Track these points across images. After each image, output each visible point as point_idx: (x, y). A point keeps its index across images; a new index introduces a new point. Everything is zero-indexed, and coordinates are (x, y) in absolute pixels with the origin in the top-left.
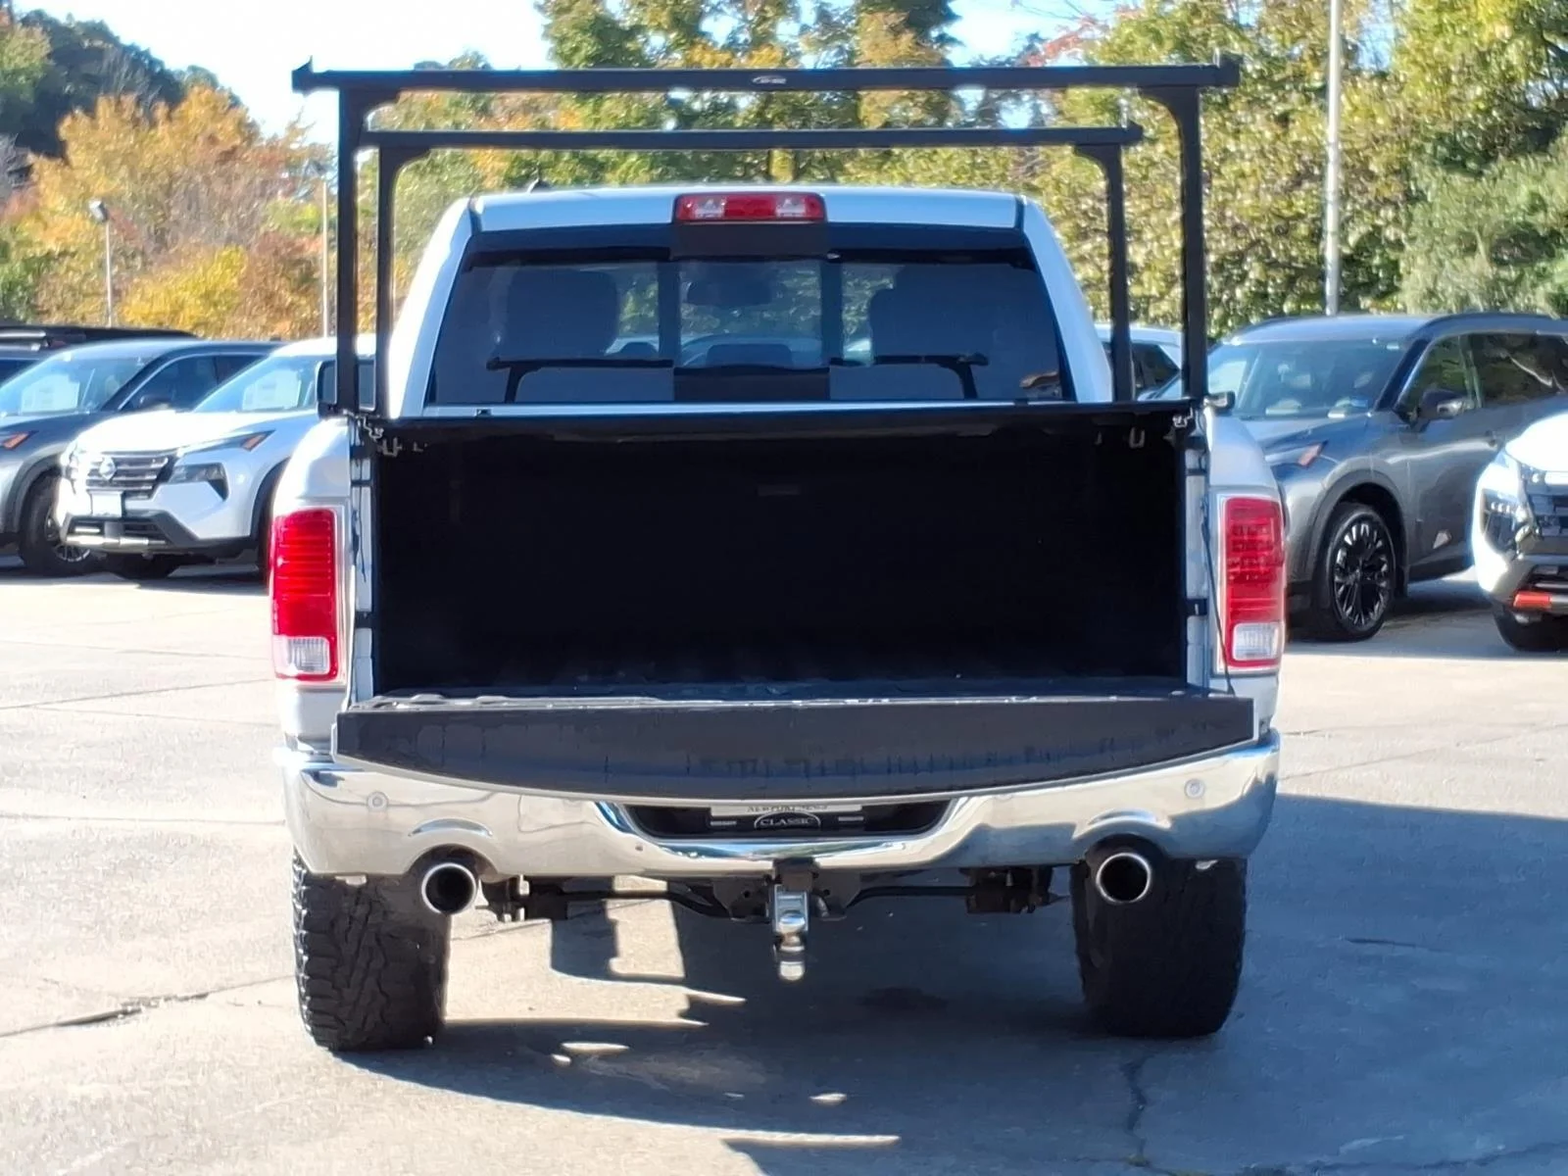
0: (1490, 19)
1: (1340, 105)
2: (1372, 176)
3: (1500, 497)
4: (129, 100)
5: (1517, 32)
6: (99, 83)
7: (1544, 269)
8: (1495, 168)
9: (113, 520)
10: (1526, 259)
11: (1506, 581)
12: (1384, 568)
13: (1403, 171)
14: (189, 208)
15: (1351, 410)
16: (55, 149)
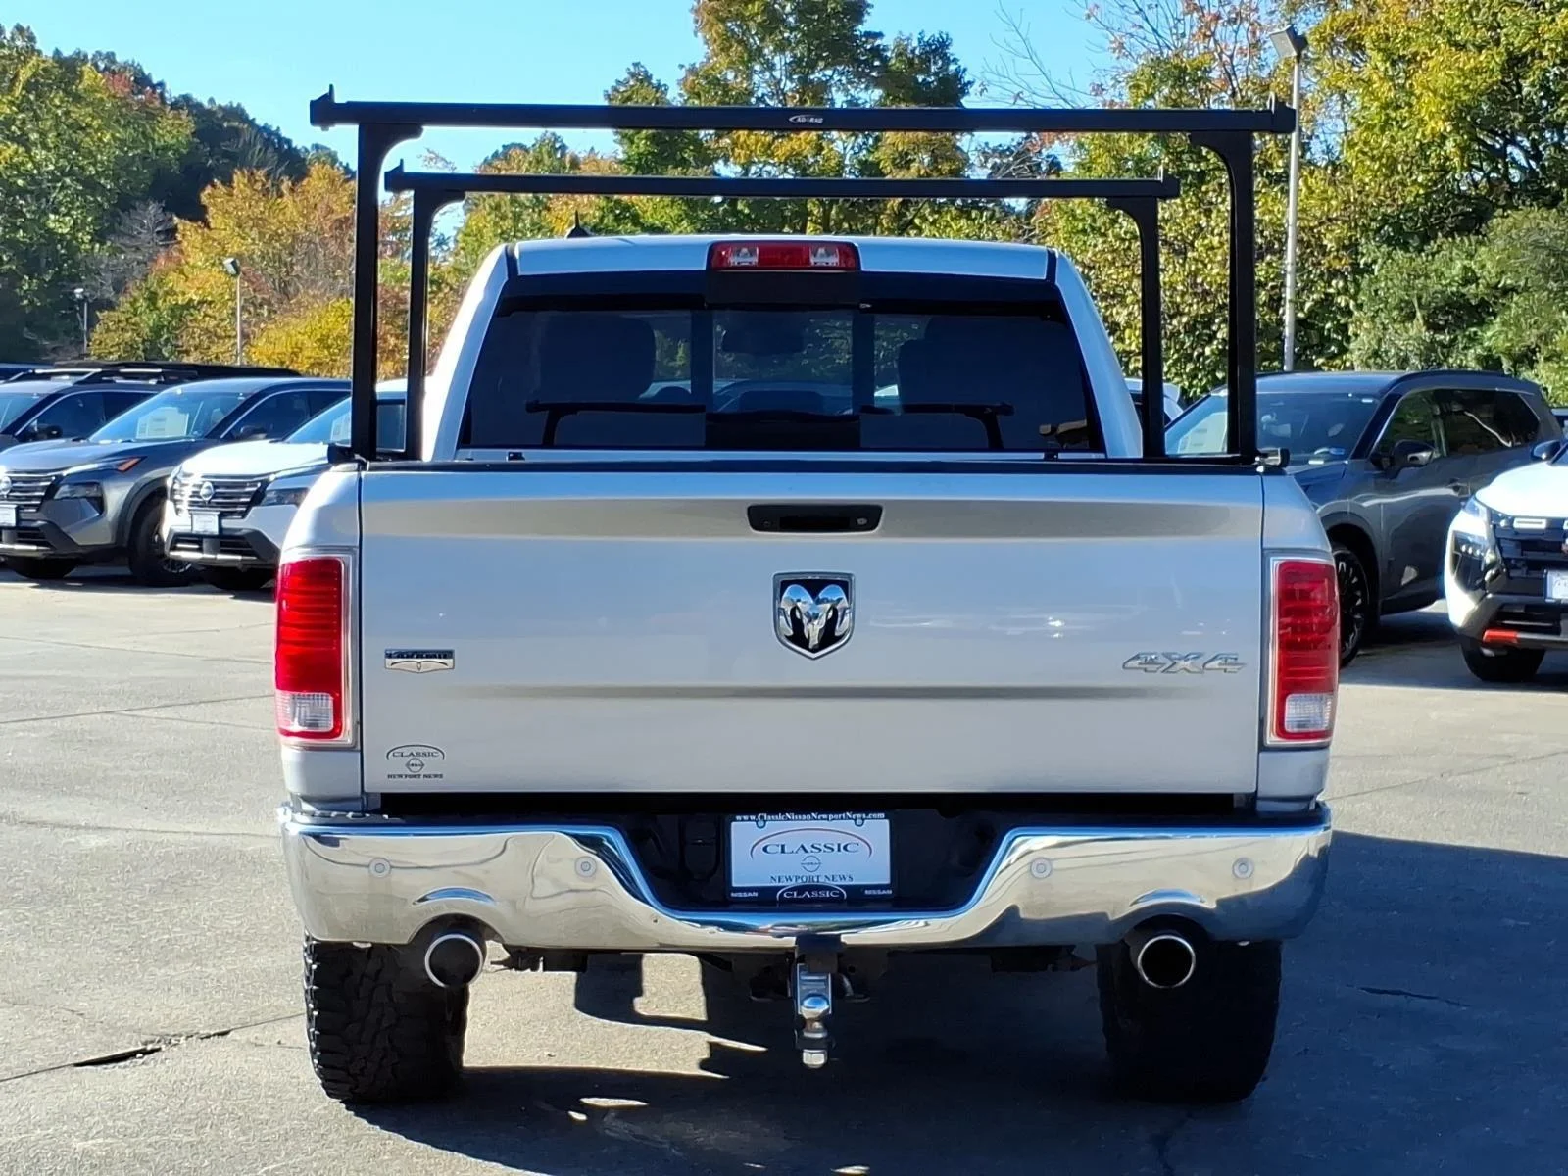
0: (1432, 116)
1: (1298, 191)
2: (1324, 252)
3: (1471, 539)
4: (260, 174)
5: (1456, 129)
6: (237, 159)
7: (1475, 333)
8: (1433, 246)
9: (211, 537)
10: (1459, 324)
11: (1474, 618)
12: (1359, 602)
13: (1352, 248)
14: (309, 264)
15: (1329, 458)
16: (197, 214)
